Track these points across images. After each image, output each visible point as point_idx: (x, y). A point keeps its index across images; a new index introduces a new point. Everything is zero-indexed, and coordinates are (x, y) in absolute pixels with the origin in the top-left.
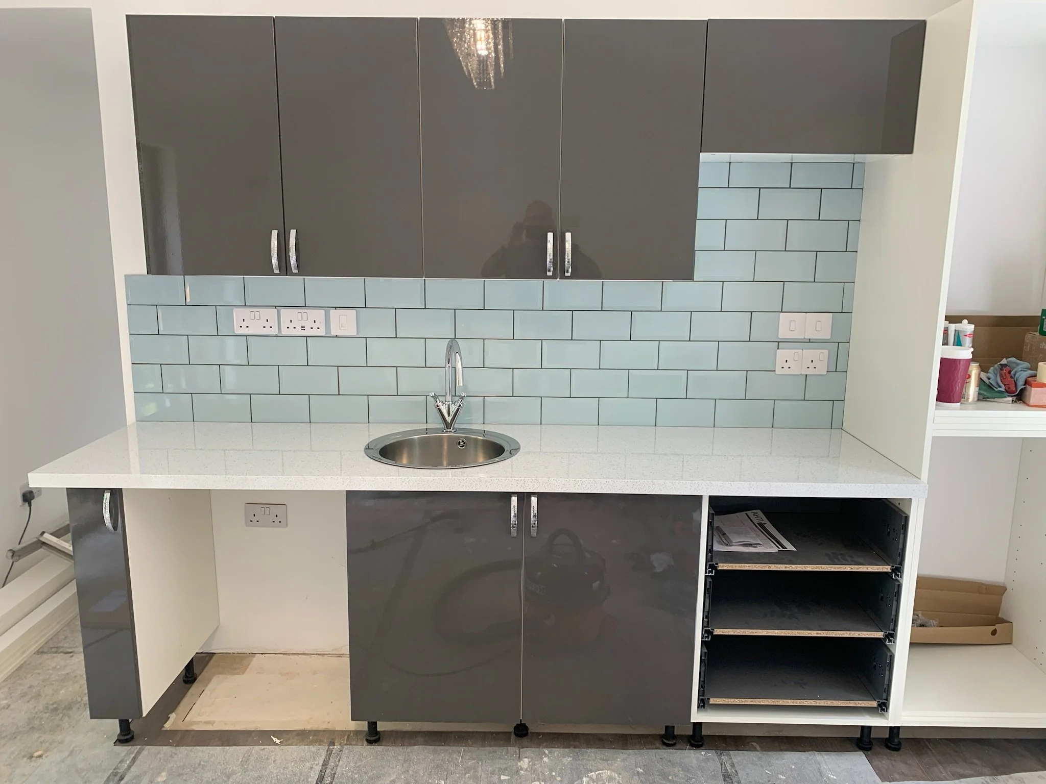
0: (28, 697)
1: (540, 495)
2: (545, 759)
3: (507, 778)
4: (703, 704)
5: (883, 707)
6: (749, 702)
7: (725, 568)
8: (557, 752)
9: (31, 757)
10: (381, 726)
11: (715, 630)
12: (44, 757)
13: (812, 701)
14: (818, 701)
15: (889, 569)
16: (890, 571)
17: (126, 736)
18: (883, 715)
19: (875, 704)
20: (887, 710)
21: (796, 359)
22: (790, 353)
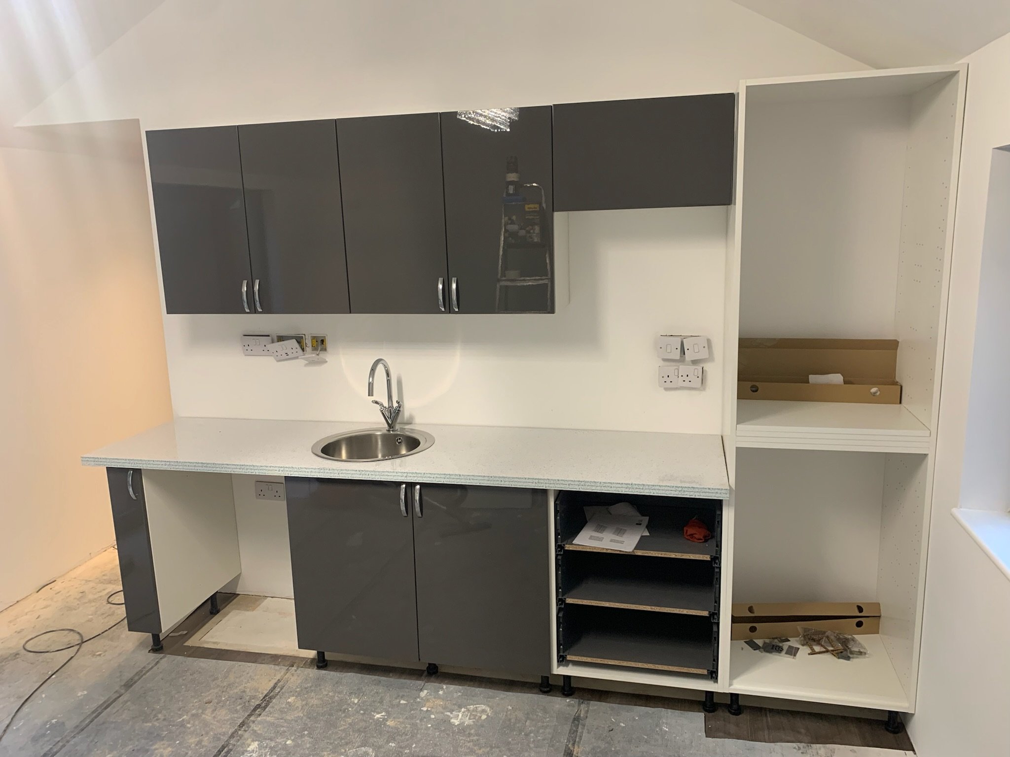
0: (105, 616)
1: (422, 484)
2: (441, 692)
3: (405, 702)
4: (562, 660)
5: (713, 675)
6: (599, 661)
7: (571, 549)
8: (452, 687)
9: (94, 655)
10: (328, 656)
11: (567, 599)
12: (102, 656)
13: (651, 665)
14: (657, 665)
15: (708, 558)
16: (709, 559)
17: (158, 646)
18: (717, 682)
19: (705, 672)
20: (717, 678)
21: (676, 374)
22: (671, 369)
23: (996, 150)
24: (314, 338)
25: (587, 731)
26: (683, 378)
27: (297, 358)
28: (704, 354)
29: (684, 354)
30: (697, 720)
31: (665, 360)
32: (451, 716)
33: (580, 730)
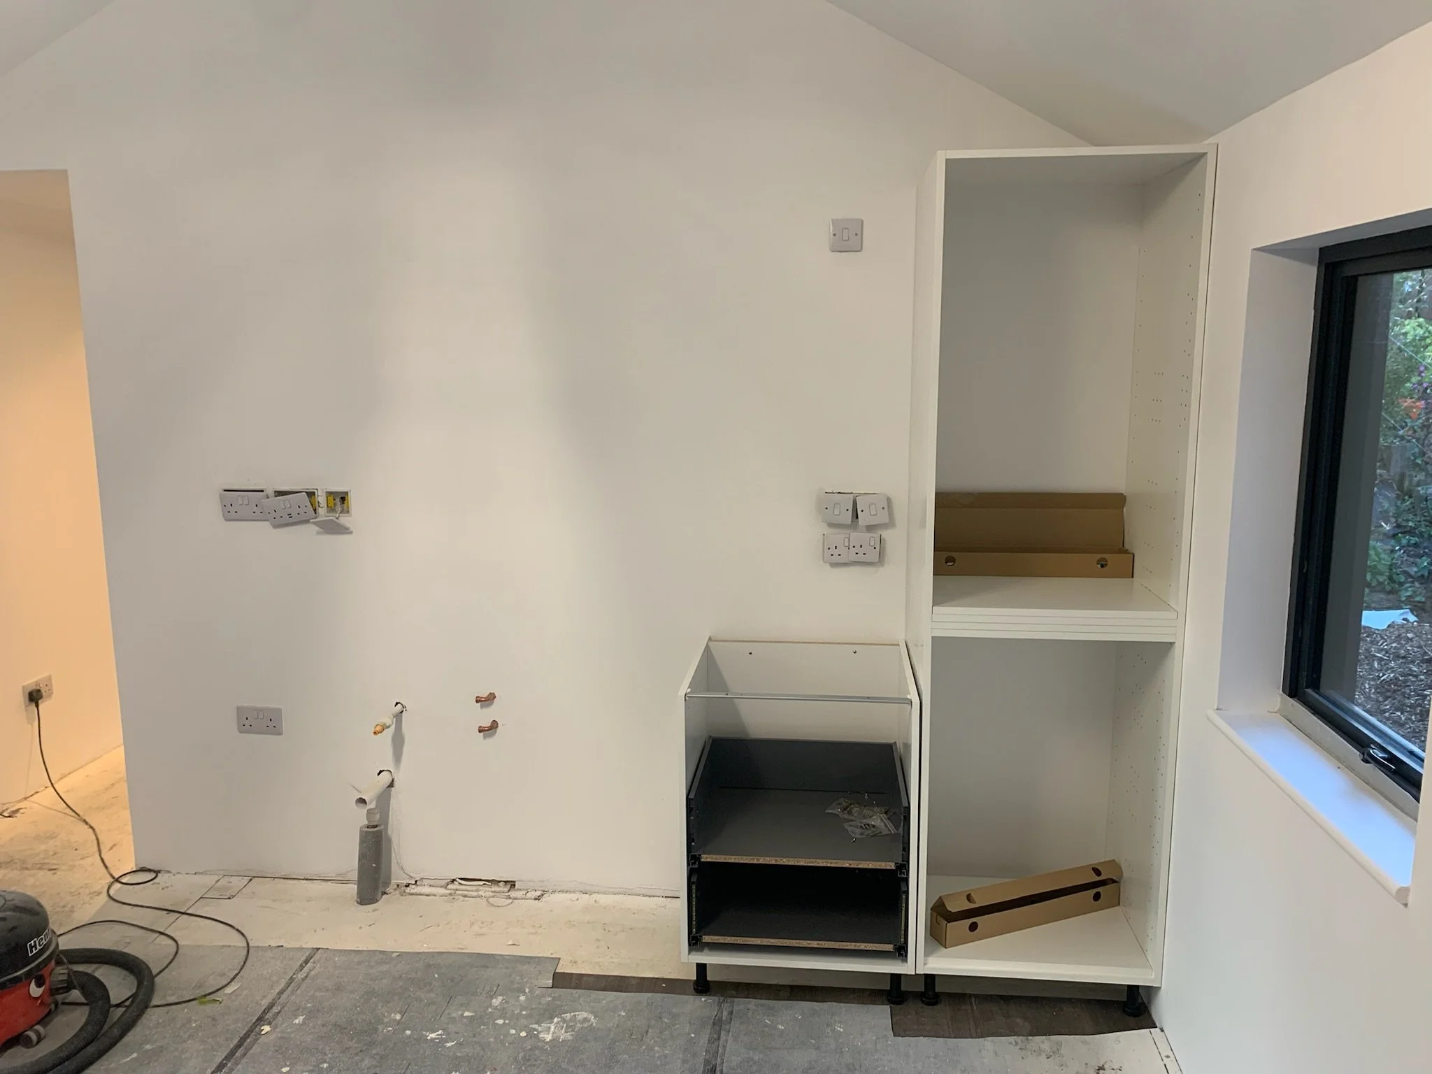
2: (522, 998)
3: (470, 1014)
5: (901, 952)
6: (746, 941)
18: (907, 962)
19: (889, 947)
20: (906, 956)
21: (847, 544)
22: (838, 537)
23: (1255, 251)
24: (329, 494)
25: (732, 1039)
26: (855, 550)
27: (307, 521)
28: (882, 518)
29: (857, 517)
30: (881, 1014)
31: (831, 525)
32: (540, 1029)
33: (723, 1037)
